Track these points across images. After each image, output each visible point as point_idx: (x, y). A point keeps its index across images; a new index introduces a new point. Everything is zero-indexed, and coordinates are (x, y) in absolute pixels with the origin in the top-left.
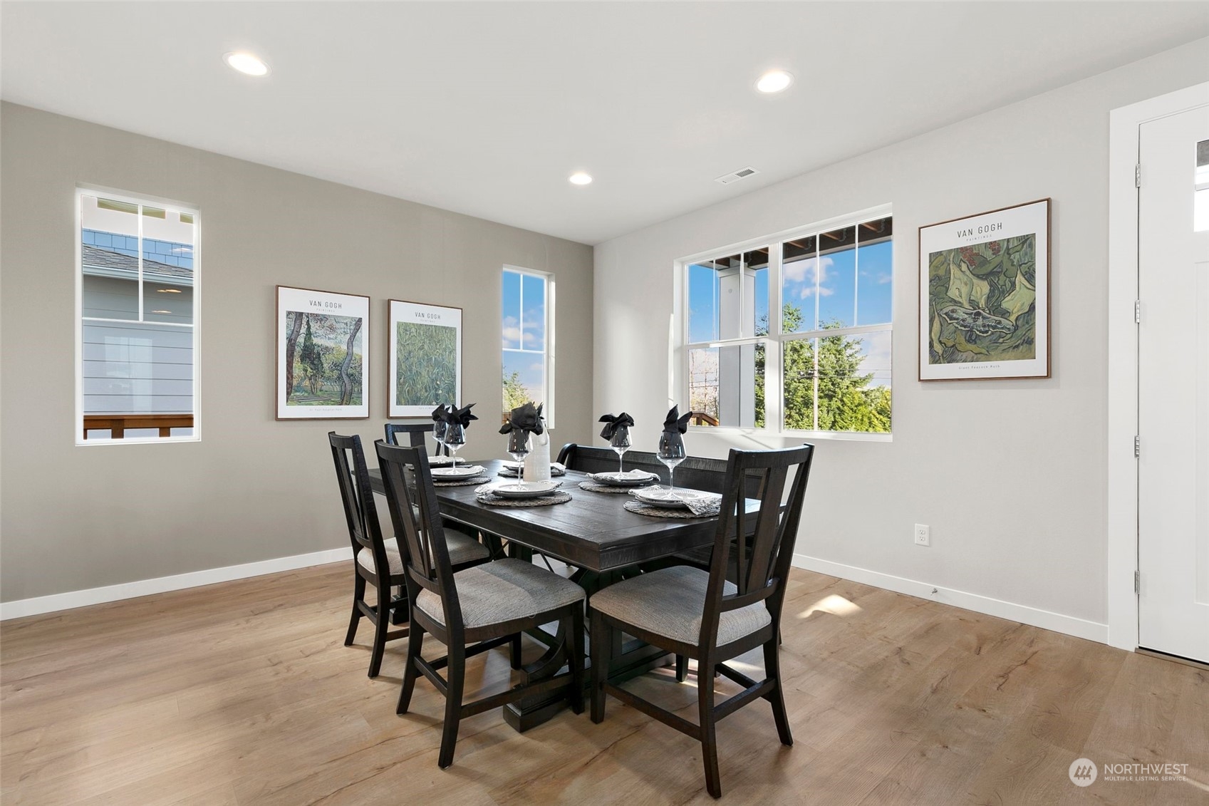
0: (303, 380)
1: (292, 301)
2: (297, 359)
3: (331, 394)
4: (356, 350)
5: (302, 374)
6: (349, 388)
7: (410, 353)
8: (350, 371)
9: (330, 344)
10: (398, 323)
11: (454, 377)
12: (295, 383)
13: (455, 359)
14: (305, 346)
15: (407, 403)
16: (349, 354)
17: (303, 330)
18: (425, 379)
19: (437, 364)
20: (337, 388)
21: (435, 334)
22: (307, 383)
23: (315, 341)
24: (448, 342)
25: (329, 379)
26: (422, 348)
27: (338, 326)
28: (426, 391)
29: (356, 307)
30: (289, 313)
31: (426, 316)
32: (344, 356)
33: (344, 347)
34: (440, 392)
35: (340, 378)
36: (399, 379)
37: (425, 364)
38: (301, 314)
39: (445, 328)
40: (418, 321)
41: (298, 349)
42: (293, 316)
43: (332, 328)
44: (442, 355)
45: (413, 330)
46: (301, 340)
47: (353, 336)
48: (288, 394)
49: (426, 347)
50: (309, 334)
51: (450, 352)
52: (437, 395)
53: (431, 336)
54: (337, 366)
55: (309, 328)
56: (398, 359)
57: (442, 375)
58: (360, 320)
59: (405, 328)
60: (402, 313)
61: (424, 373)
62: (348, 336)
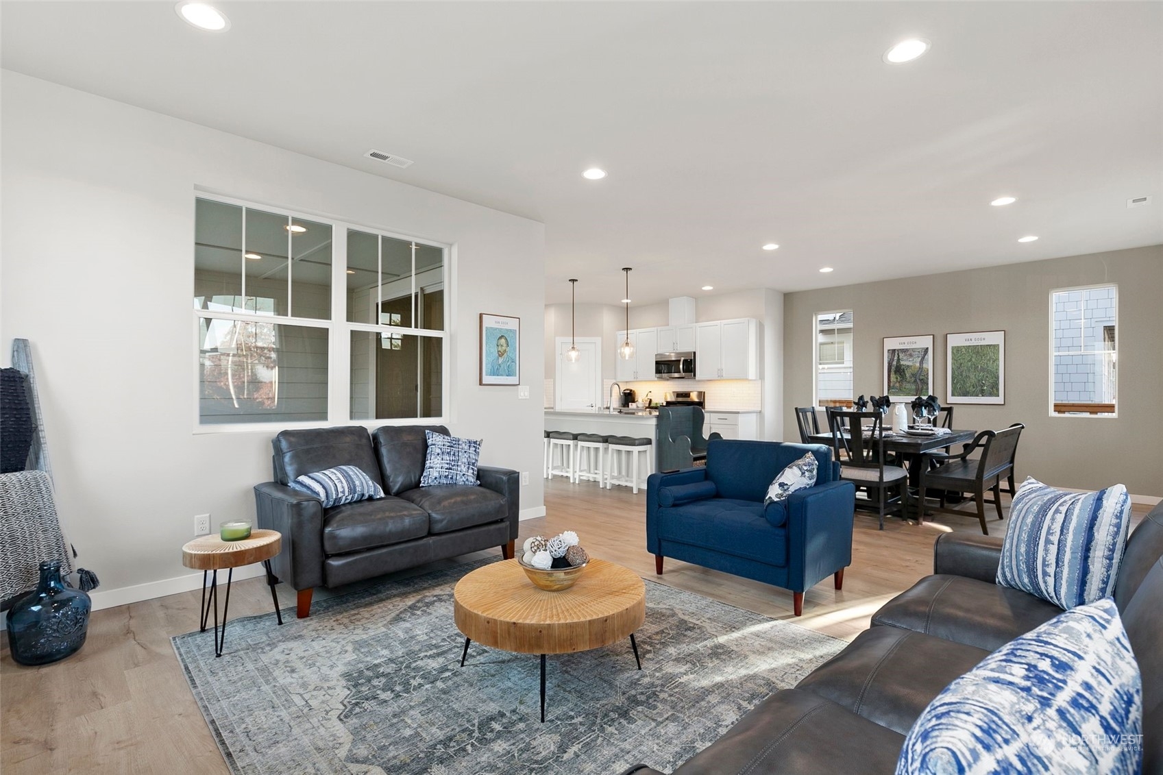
0: (896, 383)
1: (891, 344)
2: (892, 373)
3: (910, 390)
4: (924, 366)
5: (895, 380)
6: (920, 386)
7: (961, 364)
8: (921, 377)
9: (910, 364)
10: (952, 347)
11: (997, 378)
12: (892, 385)
13: (998, 366)
14: (897, 366)
15: (959, 395)
16: (921, 368)
17: (896, 358)
18: (973, 380)
19: (983, 370)
20: (914, 387)
21: (979, 351)
22: (898, 385)
23: (902, 363)
24: (991, 354)
25: (909, 382)
26: (970, 360)
27: (914, 354)
28: (974, 388)
29: (926, 342)
30: (889, 350)
31: (973, 340)
32: (916, 370)
33: (918, 365)
34: (985, 388)
35: (915, 381)
36: (953, 380)
37: (973, 370)
38: (895, 350)
39: (990, 346)
40: (968, 344)
41: (893, 368)
42: (891, 352)
43: (911, 355)
44: (987, 364)
45: (963, 350)
46: (895, 363)
47: (923, 358)
48: (888, 390)
49: (973, 360)
50: (899, 359)
51: (994, 361)
52: (983, 390)
53: (978, 352)
54: (913, 375)
55: (899, 356)
56: (952, 369)
57: (987, 377)
58: (927, 348)
59: (957, 350)
60: (955, 341)
61: (972, 376)
62: (920, 359)
